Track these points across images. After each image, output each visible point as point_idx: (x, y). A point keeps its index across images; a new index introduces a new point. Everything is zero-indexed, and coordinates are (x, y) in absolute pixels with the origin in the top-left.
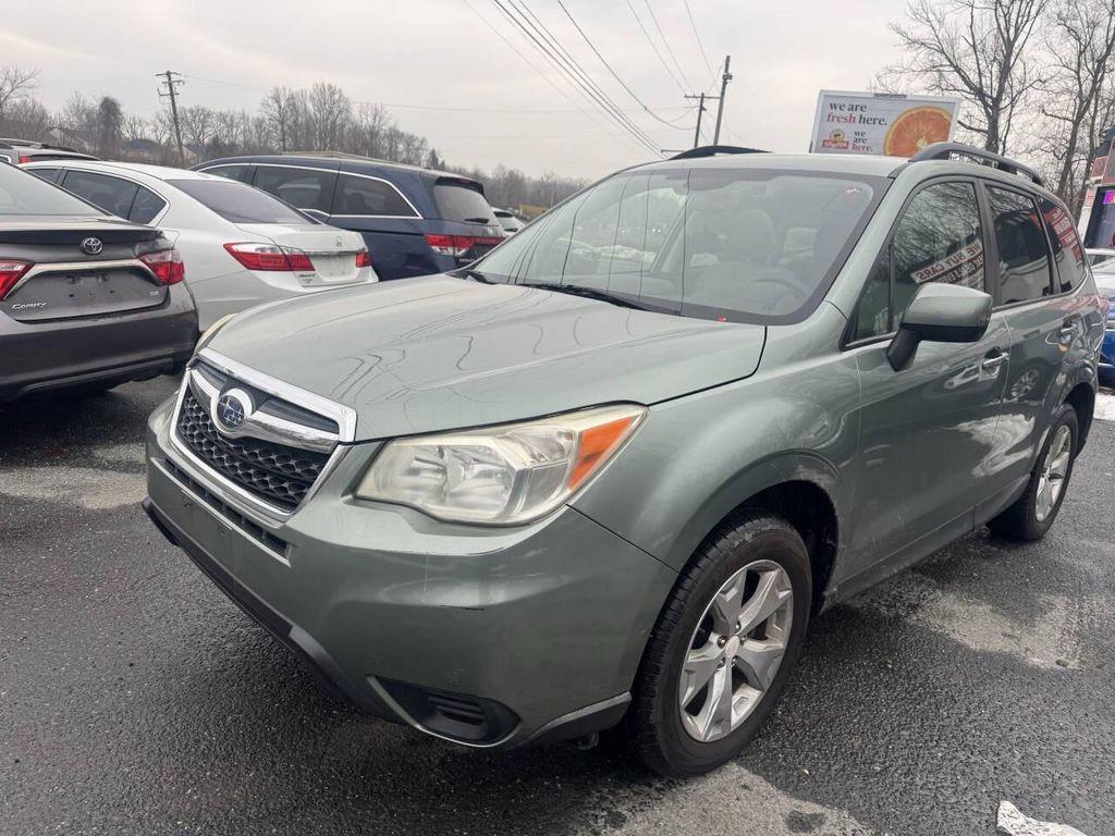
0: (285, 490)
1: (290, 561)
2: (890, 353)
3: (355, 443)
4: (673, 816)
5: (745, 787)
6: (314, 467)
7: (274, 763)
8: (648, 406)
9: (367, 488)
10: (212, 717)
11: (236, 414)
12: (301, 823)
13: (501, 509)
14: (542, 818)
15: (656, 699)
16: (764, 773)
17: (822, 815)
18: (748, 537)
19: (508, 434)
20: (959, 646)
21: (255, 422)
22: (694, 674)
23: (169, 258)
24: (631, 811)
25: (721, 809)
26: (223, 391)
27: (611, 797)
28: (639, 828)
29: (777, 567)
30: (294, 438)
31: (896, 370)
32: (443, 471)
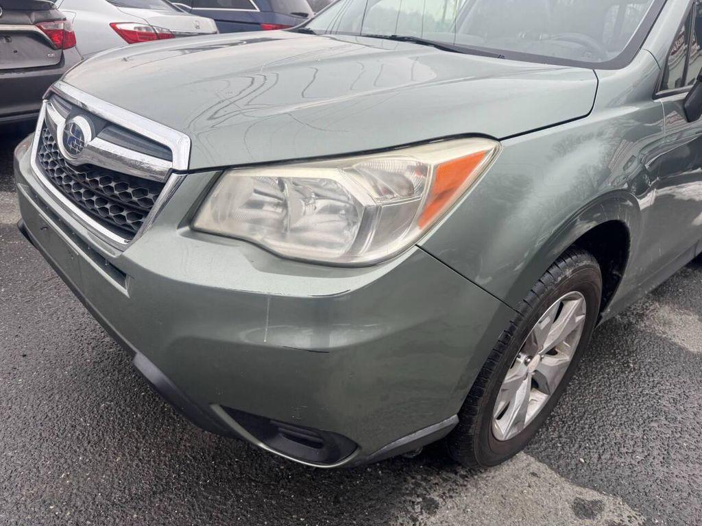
0: (123, 218)
1: (129, 291)
2: (687, 104)
3: (189, 172)
4: (478, 502)
5: (534, 474)
6: (150, 196)
7: (138, 448)
8: (499, 140)
9: (204, 220)
10: (88, 404)
11: (78, 141)
12: (159, 508)
13: (347, 247)
14: (367, 504)
15: (477, 416)
16: (547, 461)
17: (601, 502)
18: (568, 272)
19: (354, 166)
20: (681, 349)
21: (92, 148)
22: (508, 391)
23: (61, 26)
24: (442, 497)
25: (516, 496)
26: (68, 119)
27: (424, 484)
28: (449, 514)
29: (581, 297)
30: (142, 169)
31: (689, 121)
32: (284, 205)
